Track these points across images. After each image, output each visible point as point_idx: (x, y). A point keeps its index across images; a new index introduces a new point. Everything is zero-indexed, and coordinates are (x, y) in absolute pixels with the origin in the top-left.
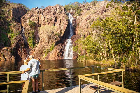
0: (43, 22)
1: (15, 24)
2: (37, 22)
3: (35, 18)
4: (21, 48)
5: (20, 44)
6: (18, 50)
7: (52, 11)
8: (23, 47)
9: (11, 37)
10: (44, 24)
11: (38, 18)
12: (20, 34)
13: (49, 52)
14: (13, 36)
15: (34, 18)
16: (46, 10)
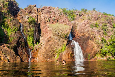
0: (43, 21)
1: (12, 18)
2: (36, 19)
3: (34, 15)
4: (22, 47)
5: (21, 42)
6: (18, 49)
7: (51, 11)
8: (24, 46)
9: (8, 32)
10: (44, 23)
11: (37, 16)
12: (19, 30)
13: (61, 52)
14: (10, 32)
15: (32, 15)
16: (43, 10)
